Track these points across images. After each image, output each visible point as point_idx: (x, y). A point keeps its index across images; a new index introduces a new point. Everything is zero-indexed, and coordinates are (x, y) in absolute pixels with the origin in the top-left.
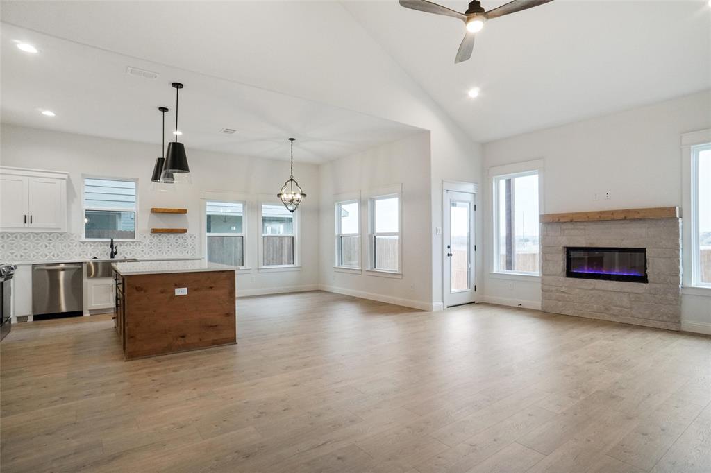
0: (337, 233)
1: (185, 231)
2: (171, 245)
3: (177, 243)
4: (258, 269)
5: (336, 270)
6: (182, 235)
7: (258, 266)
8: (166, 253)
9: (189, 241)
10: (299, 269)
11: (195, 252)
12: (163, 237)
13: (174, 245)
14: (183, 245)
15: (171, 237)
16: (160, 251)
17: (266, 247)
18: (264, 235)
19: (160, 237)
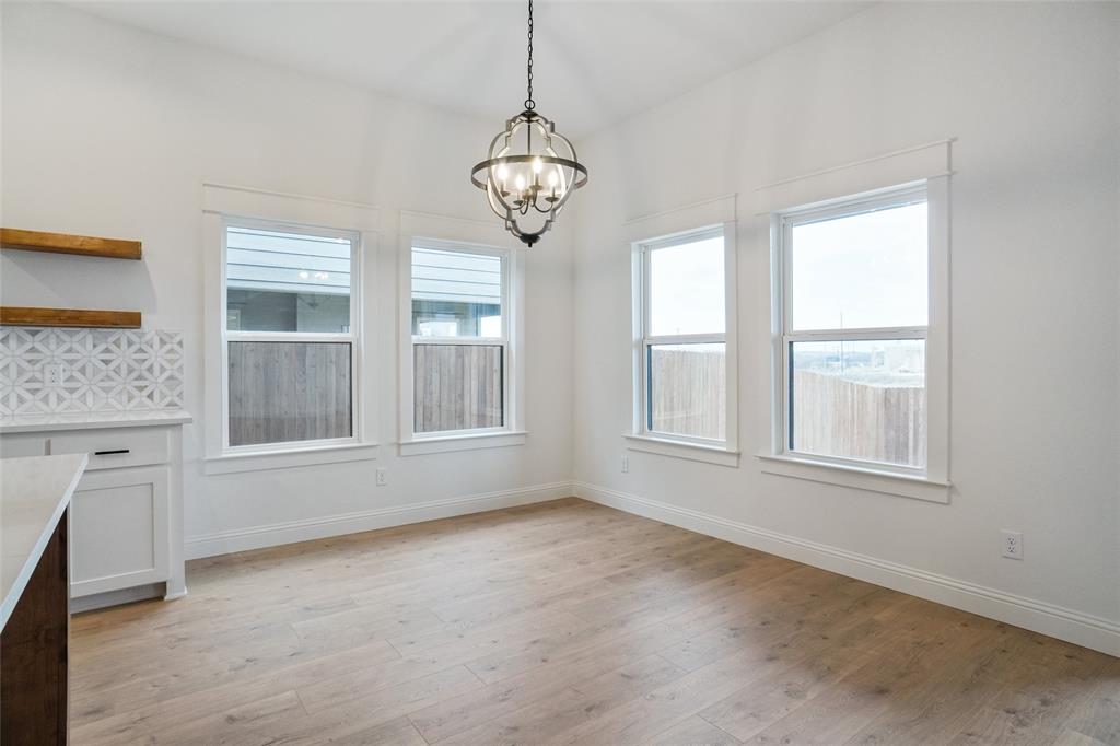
0: (636, 335)
1: (132, 320)
2: (83, 371)
3: (106, 362)
4: (399, 445)
5: (636, 446)
6: (129, 333)
7: (399, 437)
8: (60, 399)
9: (157, 356)
10: (521, 440)
11: (180, 395)
12: (45, 341)
13: (96, 371)
14: (131, 371)
15: (84, 343)
16: (34, 391)
17: (421, 371)
18: (415, 339)
19: (37, 342)
